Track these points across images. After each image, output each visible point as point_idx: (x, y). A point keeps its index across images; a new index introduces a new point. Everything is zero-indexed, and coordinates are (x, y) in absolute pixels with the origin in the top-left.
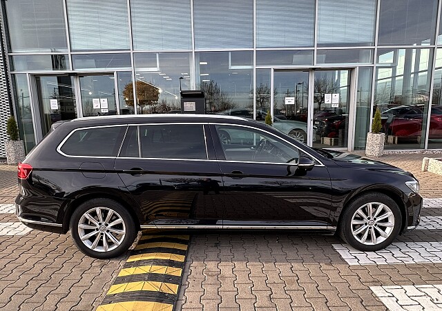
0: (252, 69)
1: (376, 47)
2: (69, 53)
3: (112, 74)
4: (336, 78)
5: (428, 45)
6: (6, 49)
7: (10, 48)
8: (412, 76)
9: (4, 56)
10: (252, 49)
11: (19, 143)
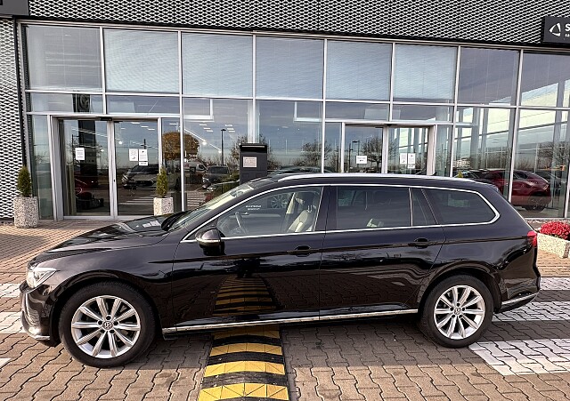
0: (320, 123)
1: (456, 105)
2: (104, 94)
3: (156, 120)
4: (395, 137)
5: (509, 105)
6: (23, 85)
7: (29, 84)
8: (480, 137)
9: (20, 93)
10: (321, 100)
11: (33, 200)
